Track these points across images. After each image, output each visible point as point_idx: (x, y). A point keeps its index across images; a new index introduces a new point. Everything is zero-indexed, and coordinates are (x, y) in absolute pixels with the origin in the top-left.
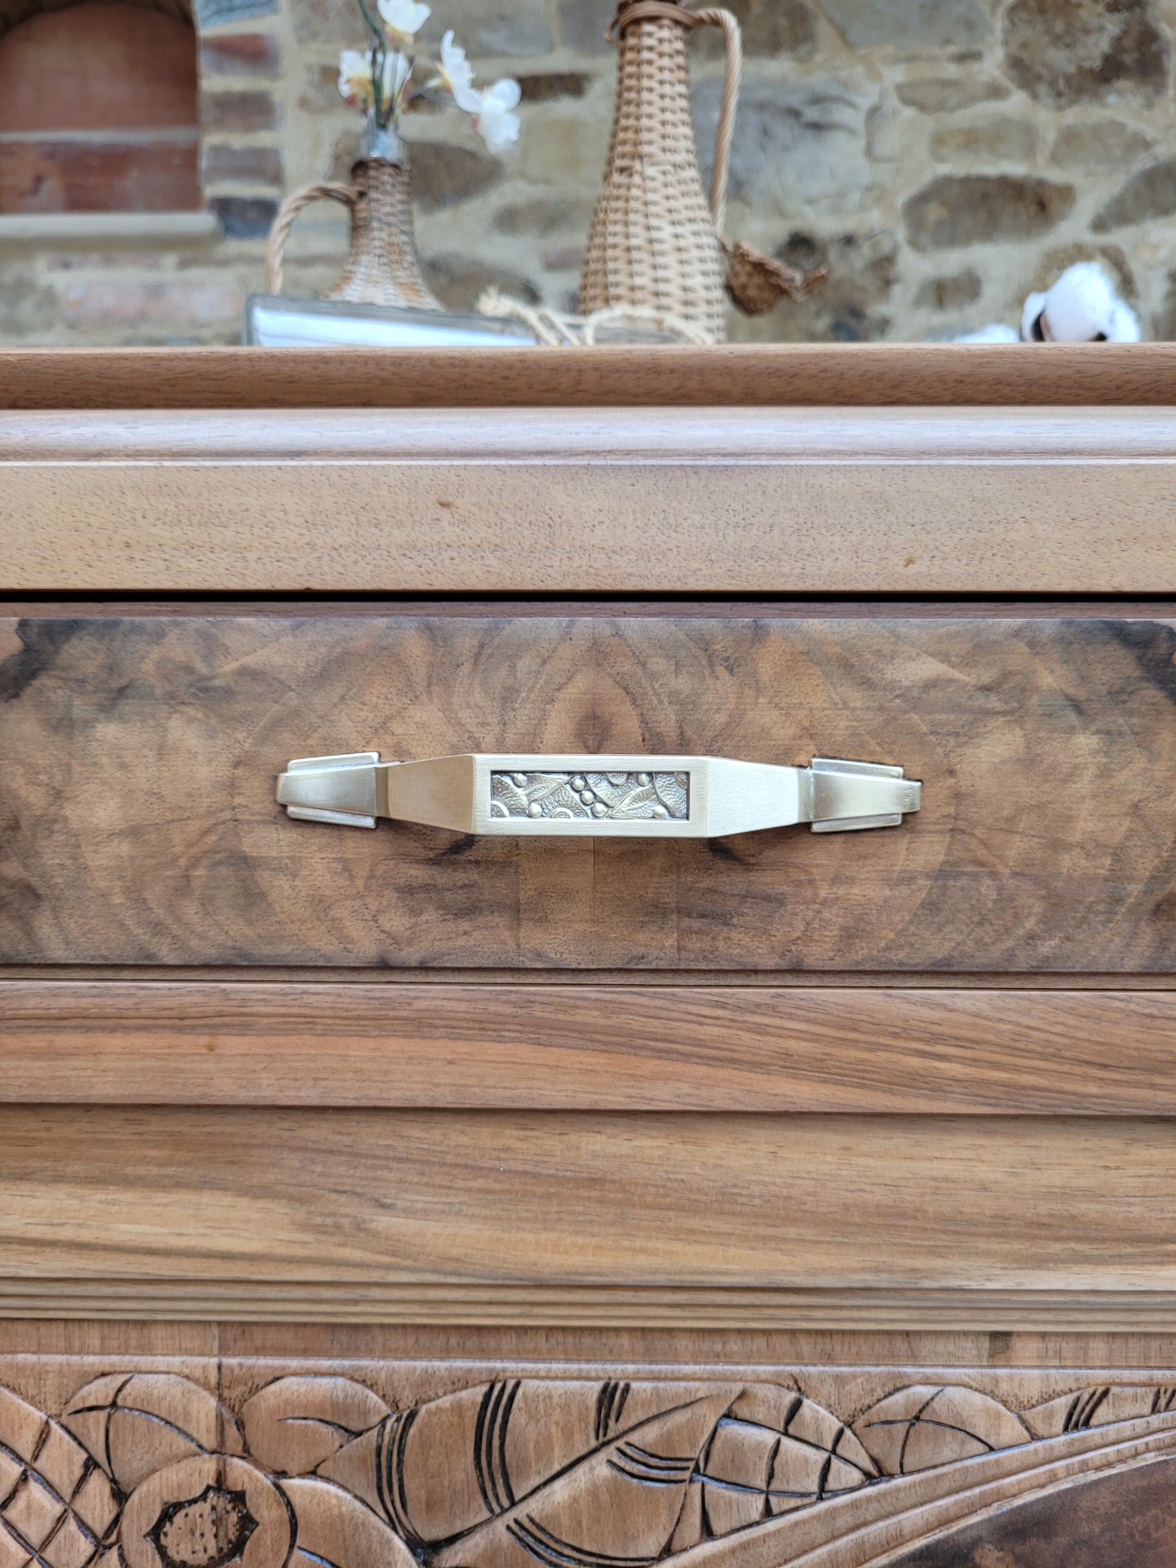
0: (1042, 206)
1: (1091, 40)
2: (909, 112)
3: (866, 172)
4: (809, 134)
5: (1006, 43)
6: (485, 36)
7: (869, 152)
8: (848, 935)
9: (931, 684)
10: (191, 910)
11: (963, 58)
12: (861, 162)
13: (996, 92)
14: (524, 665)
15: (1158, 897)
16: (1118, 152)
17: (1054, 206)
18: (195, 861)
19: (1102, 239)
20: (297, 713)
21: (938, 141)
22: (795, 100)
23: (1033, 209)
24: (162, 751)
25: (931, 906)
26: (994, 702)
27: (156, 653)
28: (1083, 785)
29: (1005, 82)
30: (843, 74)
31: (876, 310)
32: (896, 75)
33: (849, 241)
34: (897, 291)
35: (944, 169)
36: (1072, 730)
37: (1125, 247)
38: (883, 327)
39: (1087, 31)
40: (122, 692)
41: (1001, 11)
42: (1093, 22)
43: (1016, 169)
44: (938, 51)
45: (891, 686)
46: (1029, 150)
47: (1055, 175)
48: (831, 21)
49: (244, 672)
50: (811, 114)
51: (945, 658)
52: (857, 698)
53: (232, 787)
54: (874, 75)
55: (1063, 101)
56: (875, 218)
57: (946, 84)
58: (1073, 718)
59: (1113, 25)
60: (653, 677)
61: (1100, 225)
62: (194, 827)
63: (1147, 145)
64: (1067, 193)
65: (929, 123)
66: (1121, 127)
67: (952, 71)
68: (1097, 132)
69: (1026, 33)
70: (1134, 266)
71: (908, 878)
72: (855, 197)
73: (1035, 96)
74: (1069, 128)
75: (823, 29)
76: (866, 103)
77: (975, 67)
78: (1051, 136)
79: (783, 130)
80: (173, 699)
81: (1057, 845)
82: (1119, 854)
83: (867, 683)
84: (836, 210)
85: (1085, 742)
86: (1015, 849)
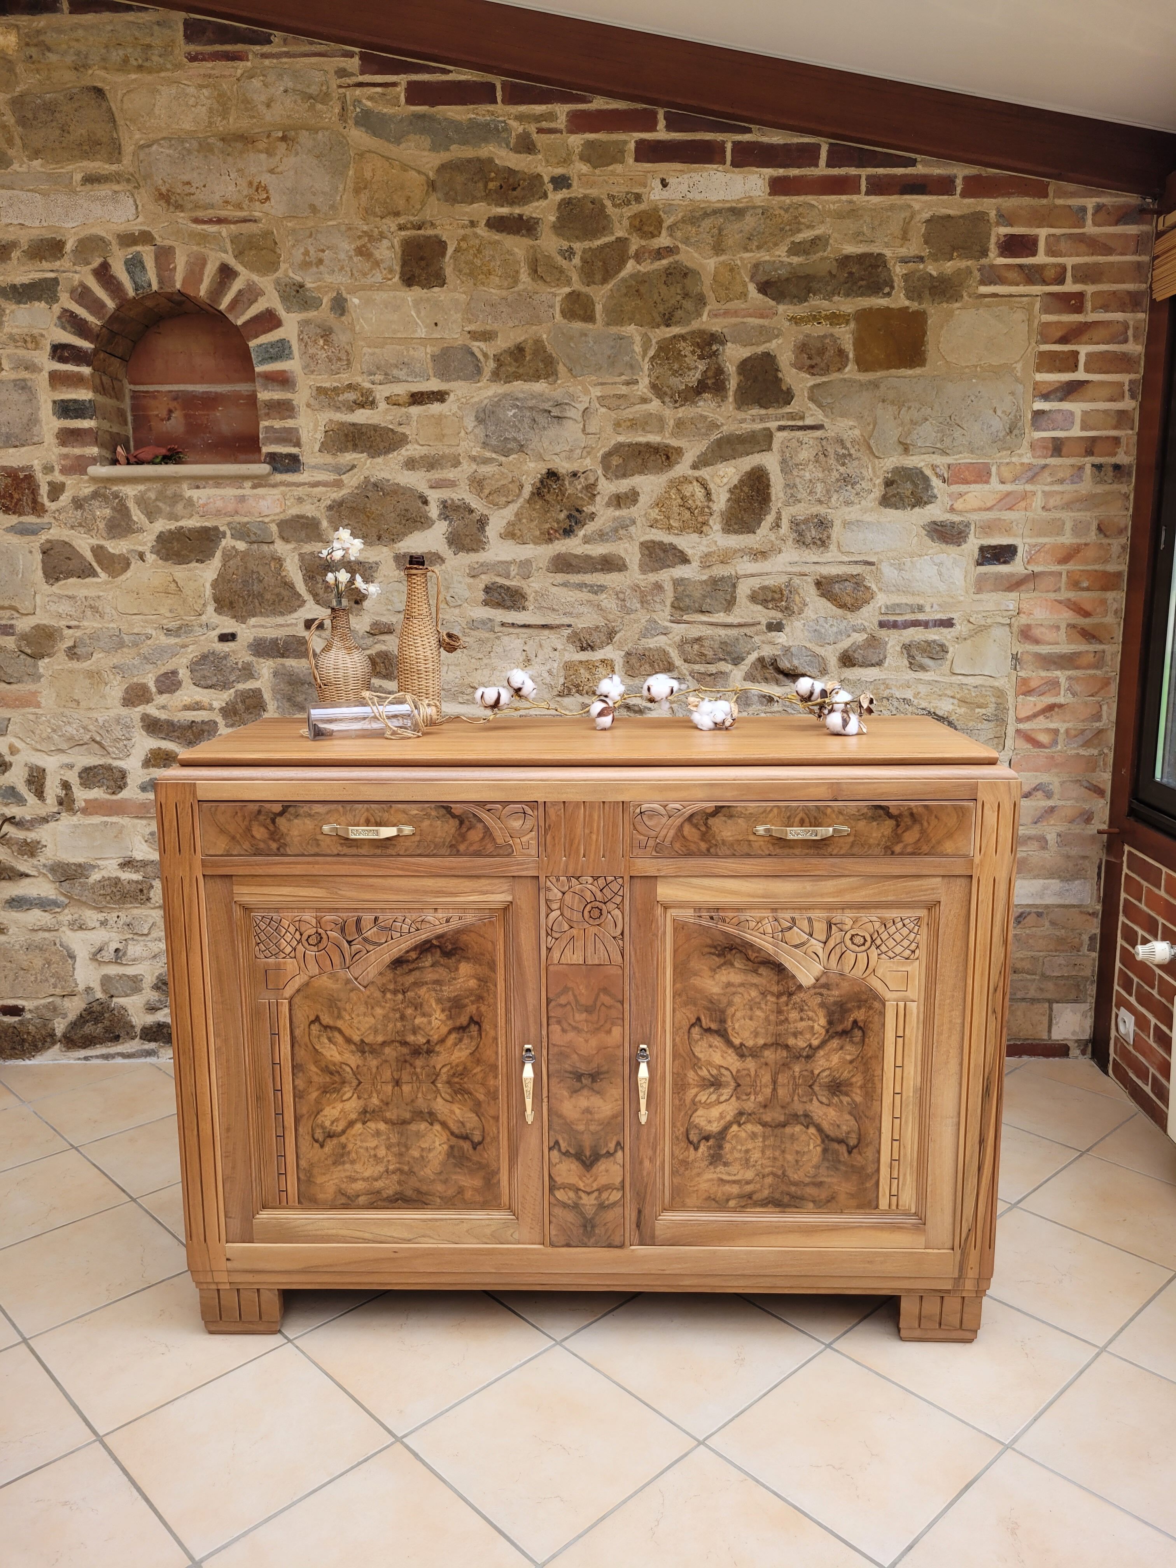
0: (668, 458)
1: (691, 373)
2: (603, 410)
3: (583, 441)
4: (555, 420)
5: (649, 376)
6: (395, 372)
7: (584, 430)
9: (417, 814)
11: (628, 383)
12: (580, 435)
13: (644, 400)
16: (703, 430)
17: (672, 458)
18: (310, 840)
19: (697, 473)
20: (324, 818)
21: (617, 424)
22: (546, 406)
23: (664, 458)
24: (304, 824)
25: (418, 846)
26: (425, 817)
27: (302, 810)
29: (650, 395)
30: (571, 390)
31: (588, 509)
32: (597, 392)
33: (575, 475)
34: (598, 498)
35: (621, 439)
37: (707, 477)
38: (592, 516)
39: (690, 369)
40: (298, 814)
41: (647, 359)
42: (692, 365)
43: (654, 438)
44: (618, 379)
45: (411, 815)
46: (661, 430)
47: (674, 442)
48: (564, 365)
49: (315, 812)
50: (555, 412)
51: (418, 810)
53: (315, 829)
54: (586, 392)
55: (677, 405)
56: (587, 463)
57: (620, 397)
58: (437, 819)
59: (702, 366)
60: (376, 813)
61: (695, 467)
62: (309, 835)
63: (718, 427)
64: (679, 451)
65: (613, 415)
66: (706, 417)
67: (624, 390)
68: (692, 421)
69: (659, 370)
70: (712, 486)
71: (414, 842)
72: (579, 451)
73: (663, 402)
74: (679, 419)
75: (561, 368)
76: (582, 407)
77: (636, 387)
78: (672, 423)
79: (542, 420)
80: (305, 817)
82: (444, 838)
83: (407, 814)
84: (569, 458)
85: (439, 822)
86: (429, 838)
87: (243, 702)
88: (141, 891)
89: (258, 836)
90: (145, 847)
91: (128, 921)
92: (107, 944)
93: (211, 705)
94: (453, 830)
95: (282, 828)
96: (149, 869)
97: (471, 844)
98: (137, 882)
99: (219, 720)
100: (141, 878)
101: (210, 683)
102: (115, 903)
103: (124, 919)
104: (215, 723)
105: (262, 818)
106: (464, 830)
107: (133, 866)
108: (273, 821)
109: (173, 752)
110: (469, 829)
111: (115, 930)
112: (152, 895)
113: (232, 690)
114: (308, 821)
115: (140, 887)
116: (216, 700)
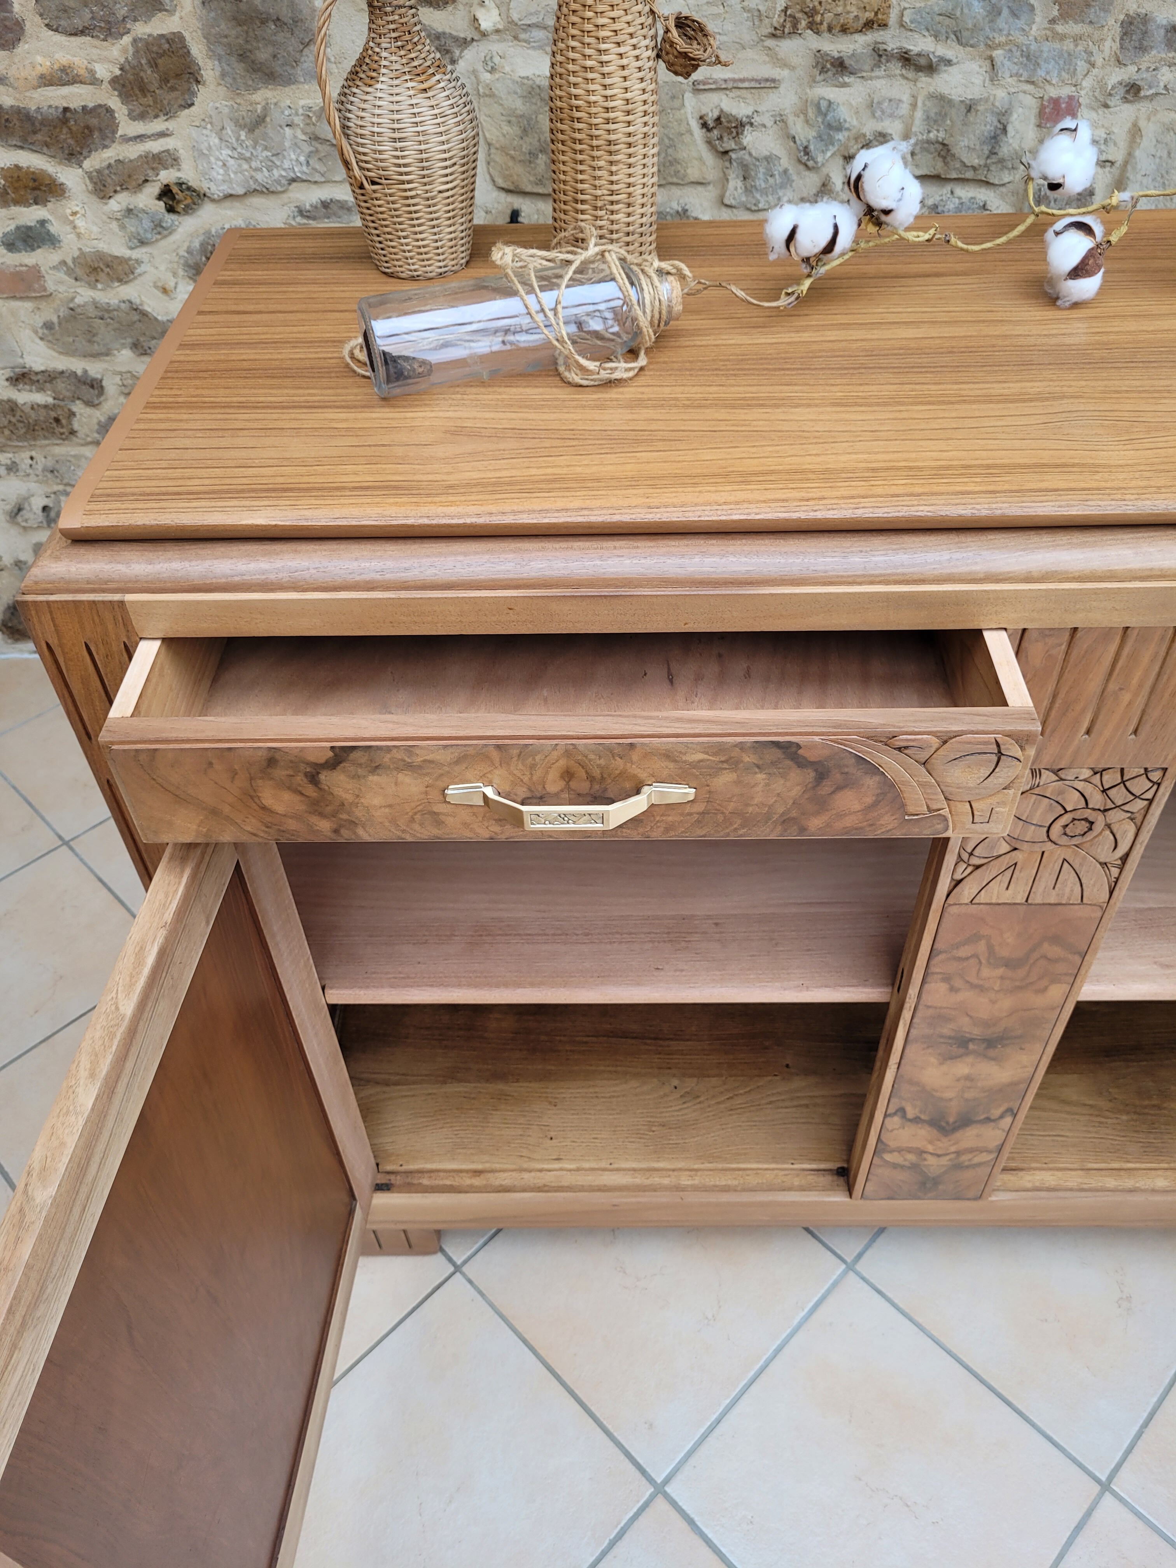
8: (667, 830)
9: (701, 761)
10: (416, 827)
14: (538, 758)
15: (785, 818)
18: (416, 814)
20: (449, 772)
24: (396, 784)
25: (698, 821)
26: (725, 766)
27: (388, 756)
28: (759, 788)
36: (756, 773)
40: (377, 767)
45: (685, 762)
49: (425, 761)
51: (707, 753)
52: (671, 765)
53: (426, 793)
58: (757, 770)
60: (590, 760)
62: (413, 805)
71: (690, 814)
80: (398, 769)
81: (747, 805)
82: (770, 807)
83: (675, 761)
85: (761, 776)
86: (731, 806)
87: (153, 64)
88: (57, 420)
89: (280, 809)
90: (41, 347)
91: (50, 463)
92: (26, 499)
93: (92, 72)
94: (796, 791)
95: (339, 792)
96: (60, 385)
97: (840, 816)
98: (46, 407)
99: (114, 103)
100: (50, 400)
101: (78, 23)
102: (20, 438)
103: (41, 462)
104: (109, 111)
105: (280, 773)
106: (826, 788)
107: (32, 382)
108: (313, 779)
109: (43, 172)
110: (839, 788)
111: (33, 477)
112: (76, 426)
113: (127, 39)
114: (405, 778)
115: (53, 414)
116: (101, 60)
